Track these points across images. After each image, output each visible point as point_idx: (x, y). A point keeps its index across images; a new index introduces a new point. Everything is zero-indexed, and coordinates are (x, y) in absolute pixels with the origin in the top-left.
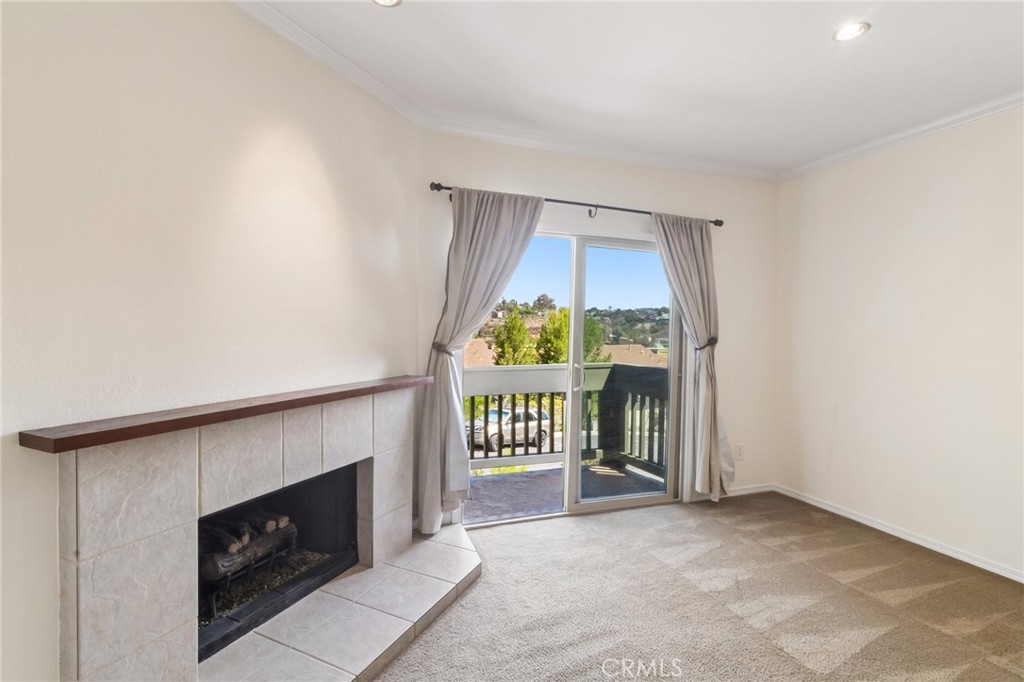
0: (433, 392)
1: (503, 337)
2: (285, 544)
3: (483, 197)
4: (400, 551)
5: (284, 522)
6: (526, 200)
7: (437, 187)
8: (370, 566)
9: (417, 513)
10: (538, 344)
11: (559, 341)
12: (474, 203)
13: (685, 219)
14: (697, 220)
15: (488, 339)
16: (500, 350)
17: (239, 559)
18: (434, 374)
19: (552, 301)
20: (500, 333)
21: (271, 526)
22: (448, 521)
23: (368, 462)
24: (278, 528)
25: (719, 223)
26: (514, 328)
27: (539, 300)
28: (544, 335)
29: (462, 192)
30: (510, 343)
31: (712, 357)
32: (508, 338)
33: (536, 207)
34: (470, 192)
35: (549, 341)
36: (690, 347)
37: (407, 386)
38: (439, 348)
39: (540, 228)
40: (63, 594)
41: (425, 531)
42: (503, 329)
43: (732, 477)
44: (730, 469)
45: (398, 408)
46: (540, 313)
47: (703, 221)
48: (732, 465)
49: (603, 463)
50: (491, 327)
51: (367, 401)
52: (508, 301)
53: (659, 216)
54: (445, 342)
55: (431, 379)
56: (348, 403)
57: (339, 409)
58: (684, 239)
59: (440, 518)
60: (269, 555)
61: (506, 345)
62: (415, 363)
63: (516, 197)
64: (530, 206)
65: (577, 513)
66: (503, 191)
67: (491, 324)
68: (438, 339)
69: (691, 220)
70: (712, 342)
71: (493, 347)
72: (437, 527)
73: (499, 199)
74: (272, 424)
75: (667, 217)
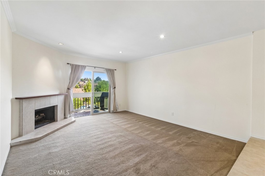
0: (68, 96)
1: (86, 88)
2: (43, 117)
3: (76, 65)
4: (62, 120)
5: (43, 114)
6: (83, 66)
7: (68, 64)
8: (57, 121)
9: (65, 115)
10: (95, 89)
11: (100, 89)
12: (75, 66)
13: (110, 69)
14: (112, 69)
15: (83, 88)
16: (85, 91)
17: (37, 118)
18: (68, 93)
19: (101, 78)
20: (85, 87)
21: (41, 115)
22: (70, 116)
23: (57, 106)
24: (42, 115)
25: (116, 70)
26: (89, 85)
27: (97, 78)
28: (97, 87)
29: (72, 65)
30: (88, 89)
31: (115, 90)
32: (87, 88)
33: (85, 67)
34: (74, 65)
35: (98, 89)
36: (112, 88)
37: (63, 94)
38: (68, 89)
39: (86, 70)
40: (20, 117)
41: (66, 117)
42: (86, 86)
43: (118, 108)
44: (118, 107)
45: (62, 98)
46: (97, 82)
47: (113, 70)
48: (118, 106)
49: (101, 109)
50: (83, 85)
51: (57, 96)
52: (88, 78)
53: (106, 69)
54: (69, 88)
55: (67, 93)
56: (54, 97)
57: (52, 97)
58: (110, 72)
59: (69, 116)
60: (41, 119)
61: (87, 90)
62: (64, 90)
63: (82, 66)
64: (84, 67)
65: (93, 115)
66: (79, 64)
67: (83, 84)
68: (68, 87)
69: (111, 69)
70: (115, 88)
71: (83, 90)
72: (68, 117)
73: (79, 66)
74: (44, 99)
75: (107, 69)
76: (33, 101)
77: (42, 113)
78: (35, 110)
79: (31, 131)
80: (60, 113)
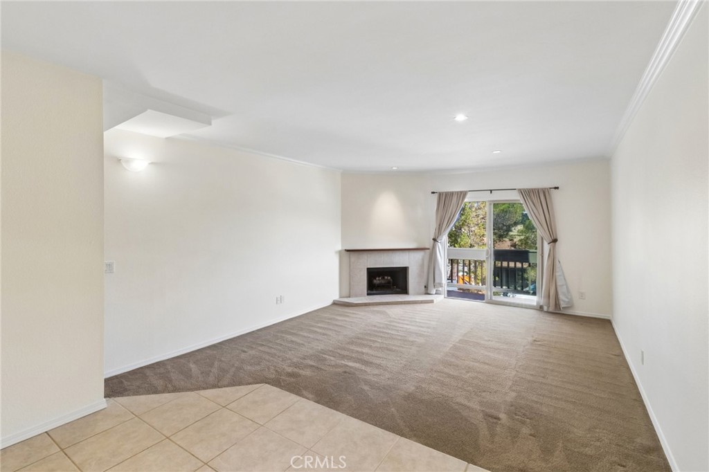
2: (389, 282)
3: (447, 194)
4: (419, 294)
5: (389, 278)
7: (433, 193)
9: (426, 287)
13: (535, 189)
14: (542, 189)
21: (386, 278)
23: (408, 268)
25: (557, 188)
33: (465, 194)
38: (435, 240)
41: (429, 292)
45: (418, 256)
47: (546, 189)
51: (407, 252)
53: (520, 190)
54: (436, 238)
58: (535, 200)
64: (463, 195)
65: (488, 303)
66: (454, 191)
68: (434, 237)
69: (538, 189)
70: (555, 241)
72: (434, 293)
73: (452, 194)
74: (390, 254)
75: (524, 190)
76: (365, 256)
77: (388, 276)
78: (368, 269)
79: (361, 295)
80: (413, 281)
